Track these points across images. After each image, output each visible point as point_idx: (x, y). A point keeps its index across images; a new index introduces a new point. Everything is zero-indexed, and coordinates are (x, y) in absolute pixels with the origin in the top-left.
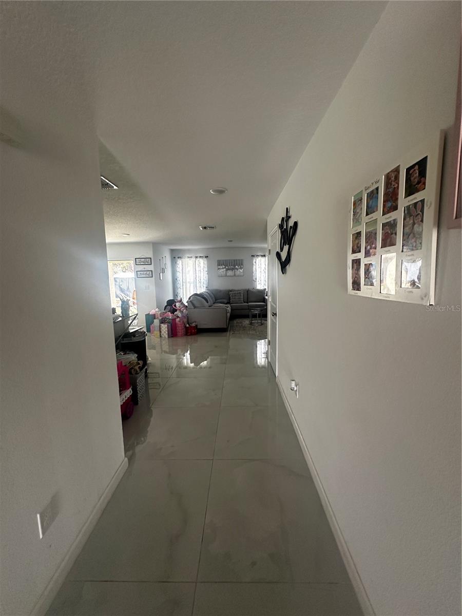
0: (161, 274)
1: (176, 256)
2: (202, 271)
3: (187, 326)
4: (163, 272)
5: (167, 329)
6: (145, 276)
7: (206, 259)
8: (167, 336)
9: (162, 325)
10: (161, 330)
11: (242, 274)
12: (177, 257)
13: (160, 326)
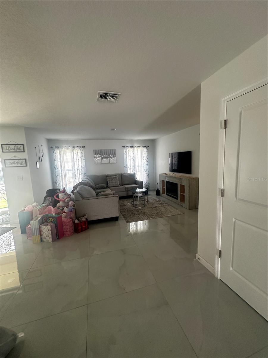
0: (38, 163)
1: (53, 145)
2: (80, 159)
3: (77, 221)
4: (40, 160)
5: (50, 232)
6: (16, 165)
7: (83, 149)
8: (51, 240)
9: (43, 227)
10: (42, 233)
11: (115, 162)
12: (54, 147)
13: (40, 227)
